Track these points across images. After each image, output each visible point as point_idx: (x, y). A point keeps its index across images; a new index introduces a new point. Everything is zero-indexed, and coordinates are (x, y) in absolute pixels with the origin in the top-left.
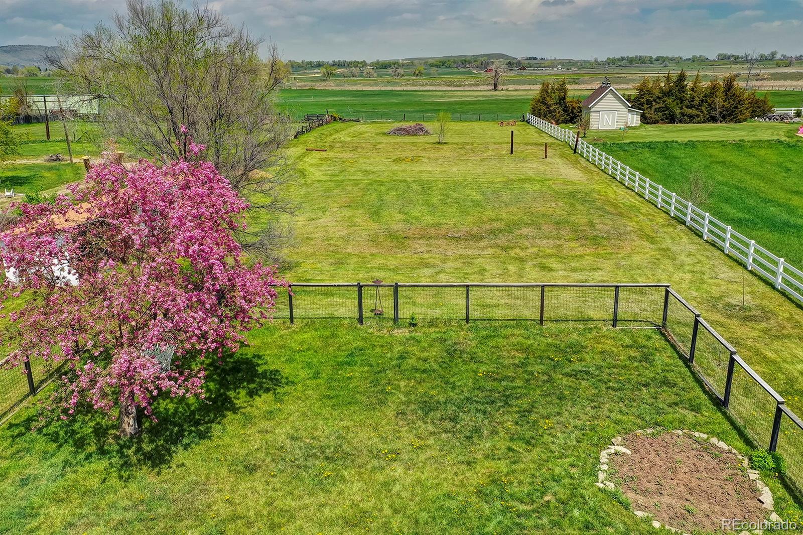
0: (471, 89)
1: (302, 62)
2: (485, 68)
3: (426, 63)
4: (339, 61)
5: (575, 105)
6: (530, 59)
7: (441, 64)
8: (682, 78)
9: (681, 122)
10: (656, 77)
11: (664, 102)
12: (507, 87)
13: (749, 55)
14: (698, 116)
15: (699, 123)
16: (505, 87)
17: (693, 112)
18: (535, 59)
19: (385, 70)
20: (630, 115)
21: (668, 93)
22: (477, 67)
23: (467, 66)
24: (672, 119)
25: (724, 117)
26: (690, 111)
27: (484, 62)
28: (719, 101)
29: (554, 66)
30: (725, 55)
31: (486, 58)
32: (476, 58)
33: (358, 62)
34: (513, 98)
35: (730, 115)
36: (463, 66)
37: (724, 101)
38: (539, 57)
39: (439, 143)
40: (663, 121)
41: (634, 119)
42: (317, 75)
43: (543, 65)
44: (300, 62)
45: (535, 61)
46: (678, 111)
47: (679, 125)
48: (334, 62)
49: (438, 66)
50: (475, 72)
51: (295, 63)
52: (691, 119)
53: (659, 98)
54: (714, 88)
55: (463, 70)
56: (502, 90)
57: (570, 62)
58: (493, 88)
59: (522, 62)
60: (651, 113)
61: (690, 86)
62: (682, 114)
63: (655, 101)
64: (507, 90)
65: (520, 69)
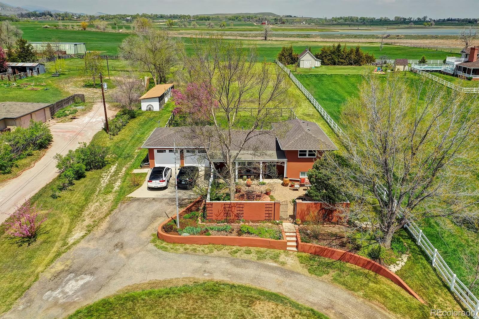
0: (252, 39)
1: (151, 15)
2: (262, 22)
3: (226, 18)
4: (174, 15)
5: (296, 56)
6: (288, 16)
7: (235, 18)
8: (339, 46)
11: (332, 56)
12: (272, 38)
13: (411, 18)
14: (345, 62)
15: (345, 65)
16: (271, 39)
17: (343, 61)
18: (291, 16)
19: (202, 21)
20: (316, 62)
21: (333, 53)
22: (257, 21)
23: (251, 20)
24: (334, 64)
25: (355, 63)
26: (341, 60)
27: (261, 18)
28: (353, 56)
29: (301, 22)
30: (399, 18)
31: (262, 15)
32: (256, 15)
33: (185, 16)
34: (274, 47)
35: (357, 62)
36: (248, 20)
37: (355, 57)
38: (293, 16)
40: (331, 64)
41: (318, 64)
42: (161, 24)
43: (295, 21)
44: (150, 14)
45: (291, 18)
46: (337, 60)
47: (338, 66)
48: (171, 15)
49: (233, 20)
50: (255, 24)
51: (147, 15)
52: (342, 64)
53: (330, 55)
54: (352, 51)
55: (248, 23)
56: (269, 40)
57: (311, 19)
58: (264, 39)
59: (283, 18)
60: (326, 61)
61: (342, 50)
62: (338, 61)
63: (328, 56)
64: (272, 40)
65: (282, 23)
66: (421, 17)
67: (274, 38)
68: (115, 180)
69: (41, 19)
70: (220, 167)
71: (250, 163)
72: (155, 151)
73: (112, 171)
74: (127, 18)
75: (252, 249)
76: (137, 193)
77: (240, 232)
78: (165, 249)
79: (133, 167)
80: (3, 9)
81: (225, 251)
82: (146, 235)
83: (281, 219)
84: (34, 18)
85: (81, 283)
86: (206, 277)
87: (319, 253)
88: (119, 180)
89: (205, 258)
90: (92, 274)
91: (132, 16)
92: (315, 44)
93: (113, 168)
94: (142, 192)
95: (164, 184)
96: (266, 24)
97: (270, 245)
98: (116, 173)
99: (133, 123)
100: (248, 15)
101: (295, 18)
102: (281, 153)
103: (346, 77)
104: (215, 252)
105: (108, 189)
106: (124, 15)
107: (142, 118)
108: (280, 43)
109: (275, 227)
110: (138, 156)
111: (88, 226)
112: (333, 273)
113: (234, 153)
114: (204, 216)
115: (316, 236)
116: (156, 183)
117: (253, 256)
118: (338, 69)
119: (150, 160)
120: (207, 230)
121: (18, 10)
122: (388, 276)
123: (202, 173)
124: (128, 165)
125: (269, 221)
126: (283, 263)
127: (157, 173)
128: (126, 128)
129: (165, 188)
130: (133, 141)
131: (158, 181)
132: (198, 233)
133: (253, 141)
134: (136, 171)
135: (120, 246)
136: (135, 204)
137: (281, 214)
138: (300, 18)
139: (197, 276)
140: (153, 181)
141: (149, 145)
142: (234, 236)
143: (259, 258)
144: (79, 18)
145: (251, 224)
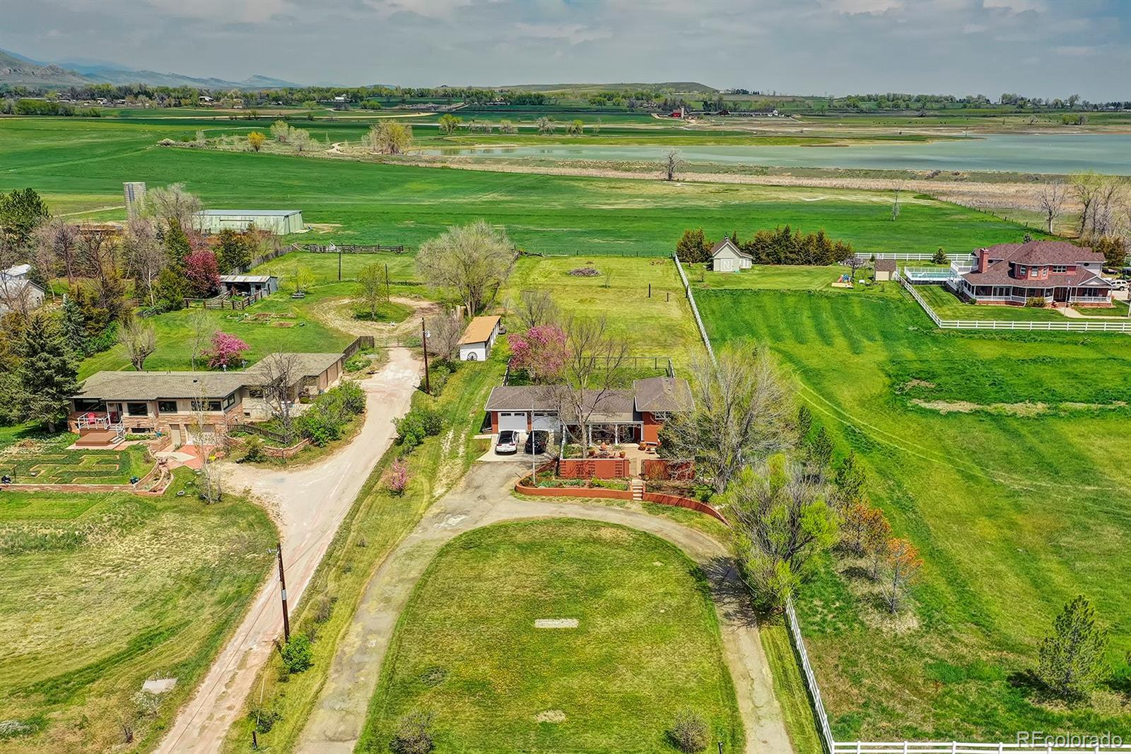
0: (641, 176)
2: (671, 110)
3: (583, 97)
5: (708, 250)
6: (738, 92)
7: (606, 99)
8: (787, 230)
9: (786, 263)
10: (769, 230)
11: (774, 248)
12: (684, 176)
14: (798, 259)
16: (681, 176)
17: (794, 256)
18: (745, 92)
19: (523, 107)
20: (744, 261)
21: (776, 241)
22: (659, 107)
23: (645, 104)
24: (779, 262)
25: (816, 261)
26: (791, 255)
27: (669, 99)
28: (812, 249)
30: (1011, 98)
31: (674, 91)
32: (657, 89)
35: (820, 259)
36: (639, 103)
37: (817, 249)
38: (751, 90)
39: (606, 287)
40: (772, 261)
41: (747, 263)
43: (754, 107)
45: (745, 98)
46: (782, 256)
49: (600, 103)
50: (655, 116)
52: (793, 262)
53: (771, 245)
54: (810, 241)
56: (678, 181)
57: (794, 101)
58: (667, 178)
59: (725, 98)
60: (763, 257)
61: (793, 237)
62: (786, 257)
63: (767, 247)
64: (683, 181)
65: (721, 114)
66: (1064, 98)
67: (689, 176)
68: (458, 446)
69: (123, 103)
70: (572, 428)
71: (604, 426)
72: (499, 414)
73: (450, 437)
74: (337, 98)
75: (602, 499)
76: (484, 458)
77: (591, 485)
78: (525, 499)
79: (472, 433)
80: (15, 71)
81: (578, 500)
82: (504, 490)
83: (631, 477)
84: (105, 100)
85: (459, 519)
86: (562, 516)
87: (659, 500)
88: (462, 446)
89: (560, 505)
90: (466, 514)
91: (347, 92)
92: (774, 195)
93: (450, 435)
94: (490, 456)
95: (513, 448)
96: (682, 116)
97: (618, 496)
98: (456, 439)
99: (455, 380)
100: (640, 90)
101: (755, 98)
102: (638, 416)
103: (782, 295)
104: (569, 501)
105: (453, 454)
106: (328, 90)
107: (463, 373)
108: (699, 190)
109: (625, 483)
110: (475, 421)
111: (448, 484)
112: (668, 513)
113: (585, 415)
114: (557, 474)
115: (659, 488)
116: (505, 447)
117: (603, 503)
118: (779, 275)
119: (493, 426)
120: (561, 484)
121: (53, 74)
122: (713, 513)
123: (551, 438)
124: (466, 430)
125: (620, 477)
126: (628, 508)
127: (506, 437)
128: (448, 385)
129: (514, 452)
130: (463, 403)
131: (508, 445)
132: (553, 485)
133: (602, 403)
134: (476, 437)
135: (483, 497)
136: (487, 467)
137: (631, 472)
138: (769, 96)
139: (554, 515)
140: (503, 445)
141: (492, 408)
142: (586, 488)
143: (607, 505)
144: (218, 99)
145: (602, 480)
